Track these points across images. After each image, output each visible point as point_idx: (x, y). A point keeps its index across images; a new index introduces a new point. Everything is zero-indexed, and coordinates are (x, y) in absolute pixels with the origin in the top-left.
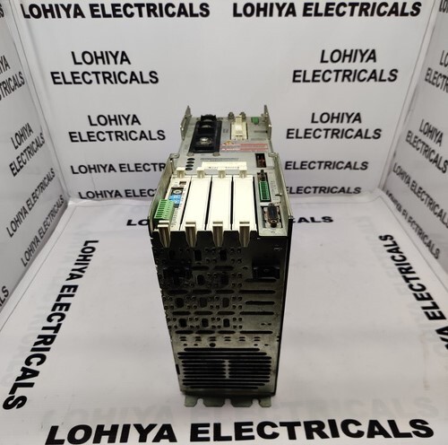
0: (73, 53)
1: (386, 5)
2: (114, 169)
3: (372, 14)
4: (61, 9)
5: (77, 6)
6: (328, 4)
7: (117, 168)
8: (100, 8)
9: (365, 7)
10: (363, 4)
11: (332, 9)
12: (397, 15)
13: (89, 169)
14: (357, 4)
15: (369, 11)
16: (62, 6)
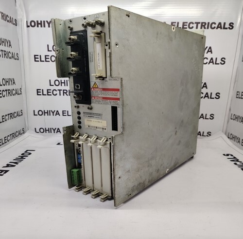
0: (48, 45)
1: (215, 23)
2: (59, 114)
3: (208, 28)
4: (46, 23)
6: (184, 23)
7: (61, 113)
9: (204, 24)
10: (202, 23)
11: (186, 25)
12: (221, 28)
13: (44, 113)
14: (199, 23)
15: (206, 26)
16: (47, 21)
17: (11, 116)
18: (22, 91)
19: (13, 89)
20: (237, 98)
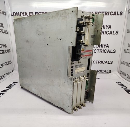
1: (112, 12)
3: (109, 15)
4: (21, 13)
5: (26, 13)
6: (96, 12)
8: (32, 13)
9: (106, 13)
10: (106, 12)
12: (116, 15)
14: (104, 12)
16: (22, 13)
17: (5, 64)
18: (11, 50)
19: (6, 50)
20: (125, 52)
